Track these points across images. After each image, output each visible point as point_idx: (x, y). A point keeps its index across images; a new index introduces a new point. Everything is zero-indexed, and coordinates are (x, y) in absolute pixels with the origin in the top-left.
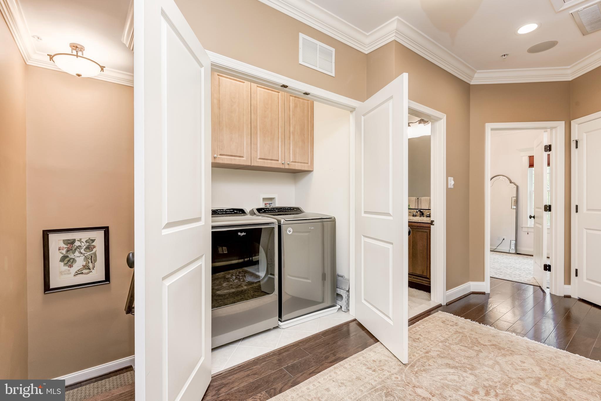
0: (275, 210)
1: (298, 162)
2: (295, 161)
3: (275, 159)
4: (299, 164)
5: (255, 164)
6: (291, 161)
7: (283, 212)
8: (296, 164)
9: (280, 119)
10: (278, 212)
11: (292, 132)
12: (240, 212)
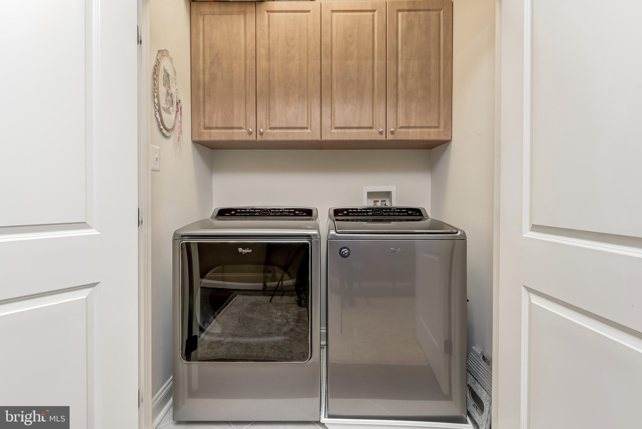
0: (367, 212)
1: (415, 127)
2: (407, 125)
3: (365, 125)
4: (418, 130)
5: (327, 137)
6: (399, 127)
7: (383, 215)
8: (411, 130)
9: (376, 55)
10: (373, 215)
11: (402, 75)
12: (304, 214)
